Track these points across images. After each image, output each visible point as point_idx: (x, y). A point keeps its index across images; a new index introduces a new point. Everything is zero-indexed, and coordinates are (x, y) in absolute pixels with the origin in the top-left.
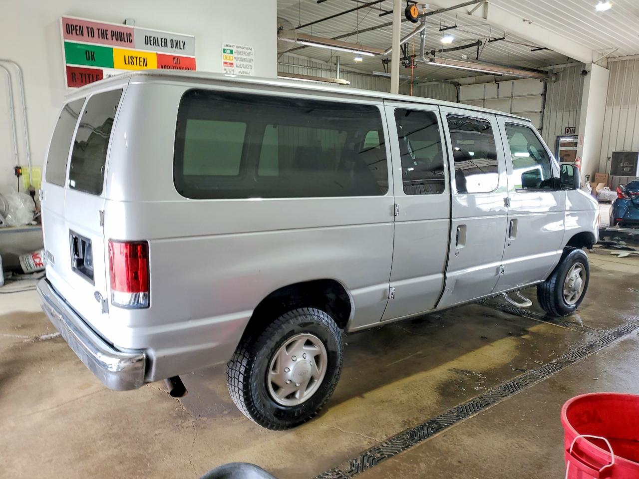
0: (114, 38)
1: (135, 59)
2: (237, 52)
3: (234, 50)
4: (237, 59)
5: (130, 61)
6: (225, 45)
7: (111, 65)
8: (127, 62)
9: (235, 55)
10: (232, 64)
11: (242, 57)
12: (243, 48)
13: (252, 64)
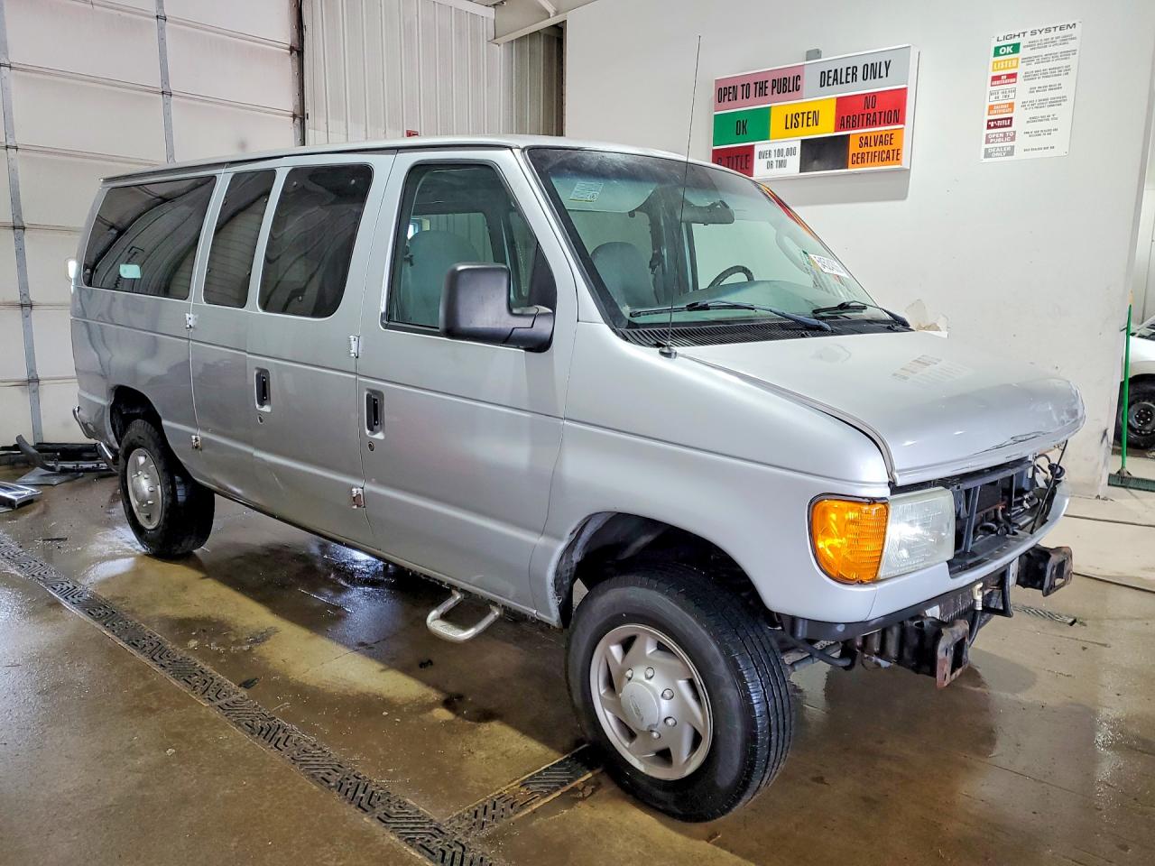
0: (775, 90)
1: (801, 116)
2: (1031, 45)
3: (1023, 41)
4: (1028, 60)
5: (794, 121)
6: (1001, 38)
7: (765, 136)
8: (789, 125)
9: (1024, 52)
10: (1013, 76)
11: (1043, 52)
12: (1048, 30)
13: (1072, 61)
